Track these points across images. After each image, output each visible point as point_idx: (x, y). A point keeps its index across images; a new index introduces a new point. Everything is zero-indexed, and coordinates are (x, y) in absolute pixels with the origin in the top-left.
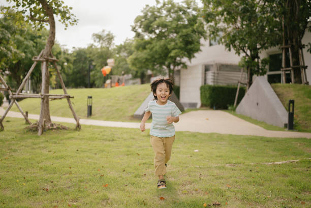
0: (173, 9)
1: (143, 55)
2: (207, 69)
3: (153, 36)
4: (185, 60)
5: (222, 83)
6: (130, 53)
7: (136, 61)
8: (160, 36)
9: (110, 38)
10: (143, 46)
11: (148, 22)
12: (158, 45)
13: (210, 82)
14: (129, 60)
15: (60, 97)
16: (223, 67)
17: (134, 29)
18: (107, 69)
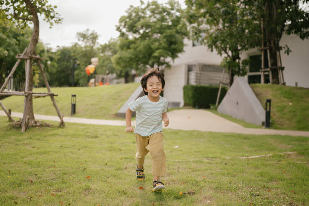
0: (157, 9)
1: (127, 54)
2: (190, 69)
3: (137, 36)
4: (168, 60)
5: (205, 83)
6: (115, 52)
7: (120, 61)
8: (144, 36)
9: (94, 38)
10: (127, 45)
11: (132, 22)
12: (142, 45)
13: (193, 82)
14: (113, 59)
15: (43, 95)
16: (206, 68)
17: (118, 29)
18: (91, 68)
